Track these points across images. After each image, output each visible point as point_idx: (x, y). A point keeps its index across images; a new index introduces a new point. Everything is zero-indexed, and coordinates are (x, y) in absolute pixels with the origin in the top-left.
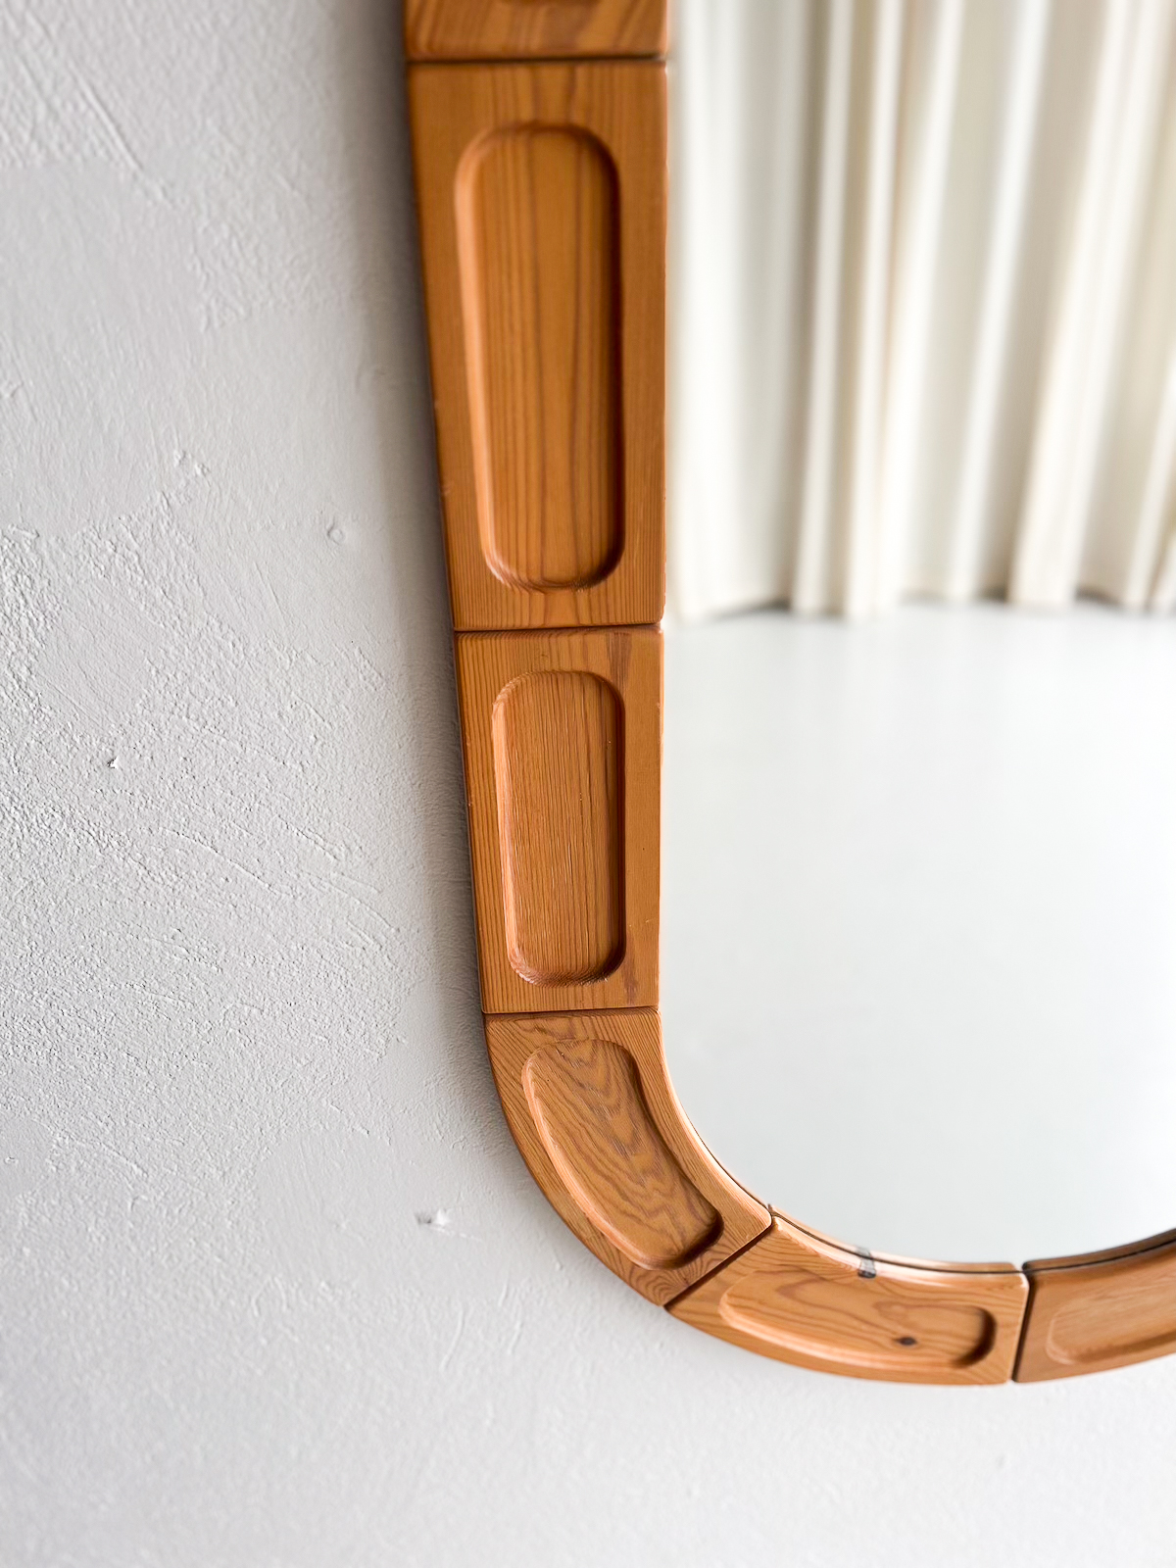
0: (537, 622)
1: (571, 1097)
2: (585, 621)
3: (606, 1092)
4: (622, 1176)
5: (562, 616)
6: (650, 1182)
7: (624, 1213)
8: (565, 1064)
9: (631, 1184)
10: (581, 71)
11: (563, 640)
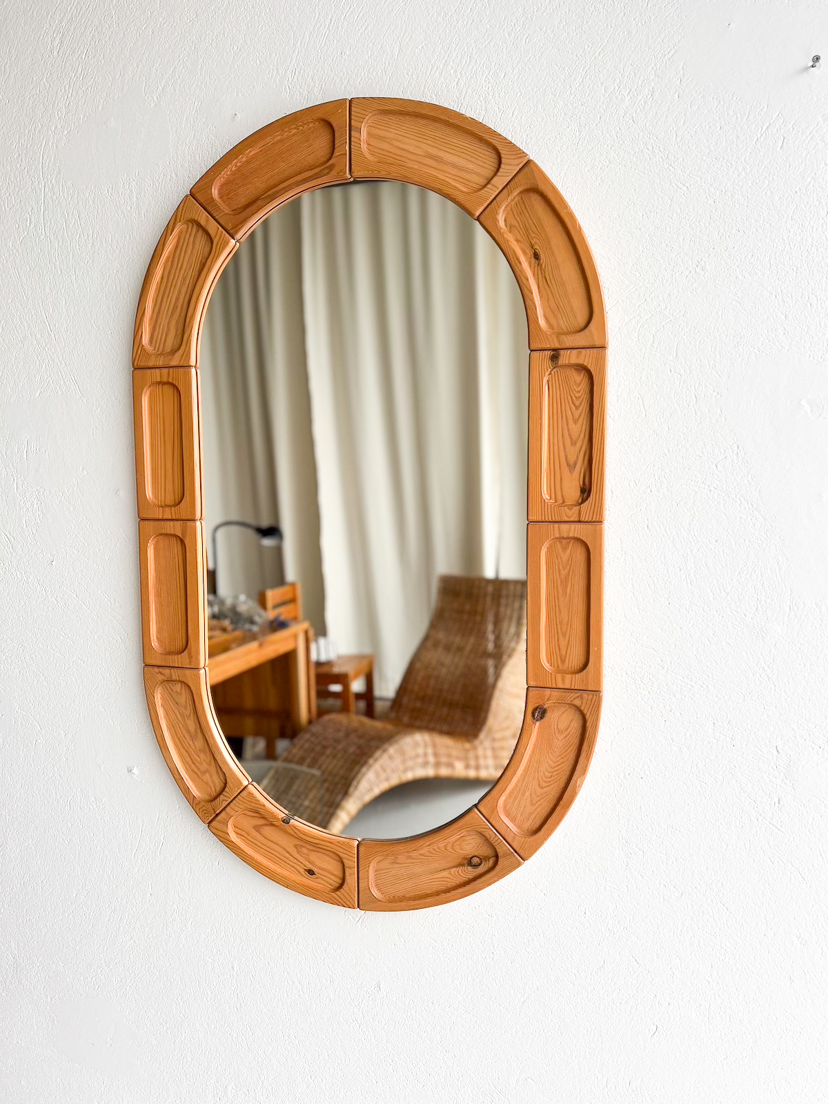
0: (160, 517)
1: (174, 709)
2: (174, 517)
3: (186, 709)
4: (192, 750)
5: (168, 516)
6: (202, 755)
7: (193, 771)
8: (172, 693)
9: (195, 756)
10: (171, 370)
11: (168, 523)
